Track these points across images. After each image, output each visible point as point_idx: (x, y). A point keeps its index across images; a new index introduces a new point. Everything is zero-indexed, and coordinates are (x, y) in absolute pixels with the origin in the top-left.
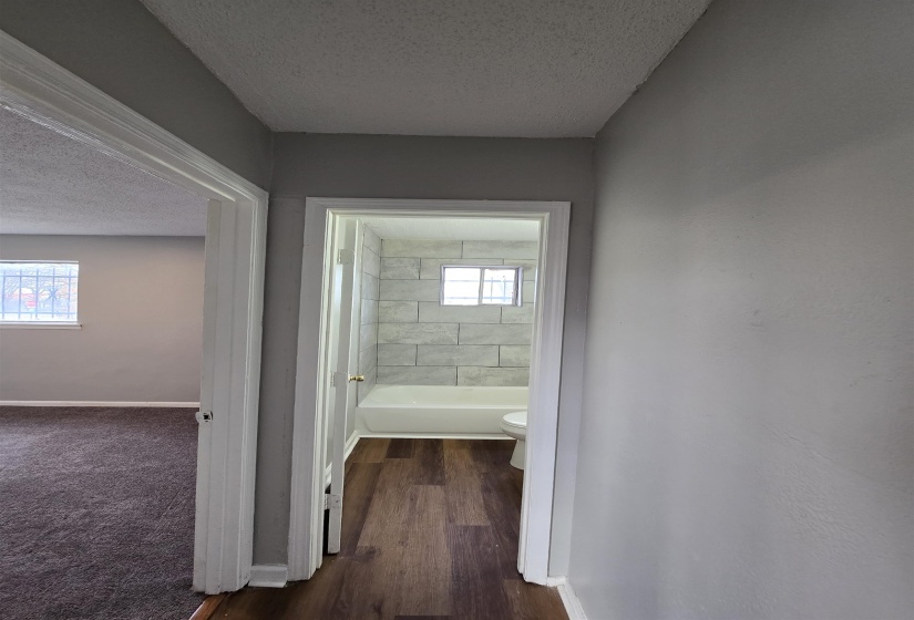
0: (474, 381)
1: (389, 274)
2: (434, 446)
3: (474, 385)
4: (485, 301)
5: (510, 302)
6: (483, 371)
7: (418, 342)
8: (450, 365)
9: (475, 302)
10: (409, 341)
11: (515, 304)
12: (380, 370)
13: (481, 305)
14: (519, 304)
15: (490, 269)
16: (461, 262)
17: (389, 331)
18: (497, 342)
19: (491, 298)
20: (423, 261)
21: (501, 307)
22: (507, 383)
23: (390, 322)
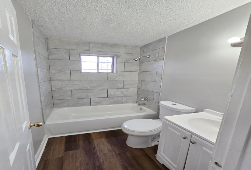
0: (98, 103)
1: (53, 57)
2: (87, 137)
3: (98, 105)
4: (100, 71)
5: (110, 71)
6: (102, 99)
7: (72, 89)
8: (87, 98)
9: (96, 71)
10: (67, 88)
11: (113, 72)
12: (55, 102)
13: (98, 73)
14: (115, 71)
15: (102, 56)
16: (89, 52)
17: (56, 84)
18: (107, 88)
19: (102, 70)
20: (71, 51)
21: (108, 73)
22: (111, 103)
23: (57, 80)
